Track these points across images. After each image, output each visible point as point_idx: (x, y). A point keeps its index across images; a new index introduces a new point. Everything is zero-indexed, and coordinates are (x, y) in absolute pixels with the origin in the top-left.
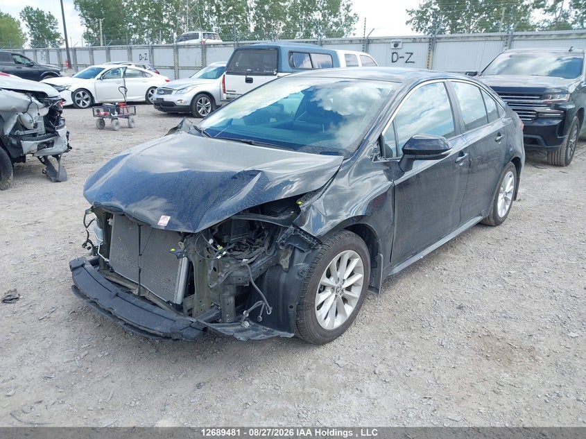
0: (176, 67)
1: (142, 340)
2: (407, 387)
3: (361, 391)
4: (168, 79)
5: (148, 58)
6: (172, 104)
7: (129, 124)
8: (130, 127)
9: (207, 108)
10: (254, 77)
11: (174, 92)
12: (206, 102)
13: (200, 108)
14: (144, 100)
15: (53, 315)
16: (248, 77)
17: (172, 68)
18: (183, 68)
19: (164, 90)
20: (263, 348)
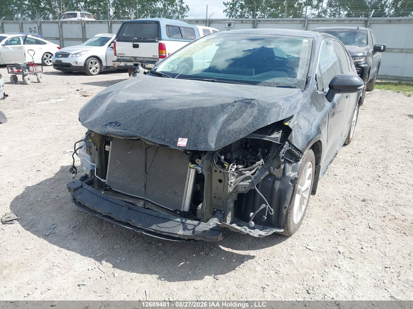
0: (61, 38)
1: (147, 245)
2: (369, 261)
3: (339, 268)
4: (59, 46)
5: (37, 30)
6: (69, 65)
7: (38, 79)
8: (39, 82)
9: (96, 68)
10: (139, 44)
11: (70, 55)
12: (96, 64)
13: (91, 68)
14: (41, 62)
15: (56, 231)
16: (135, 43)
17: (57, 39)
18: (67, 39)
19: (61, 54)
20: (247, 243)
